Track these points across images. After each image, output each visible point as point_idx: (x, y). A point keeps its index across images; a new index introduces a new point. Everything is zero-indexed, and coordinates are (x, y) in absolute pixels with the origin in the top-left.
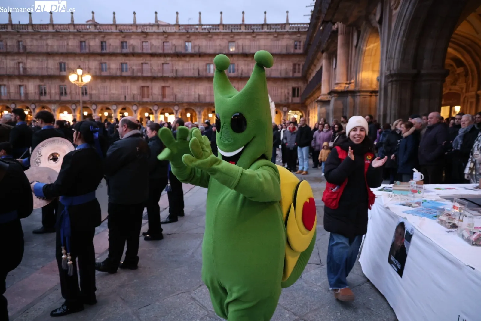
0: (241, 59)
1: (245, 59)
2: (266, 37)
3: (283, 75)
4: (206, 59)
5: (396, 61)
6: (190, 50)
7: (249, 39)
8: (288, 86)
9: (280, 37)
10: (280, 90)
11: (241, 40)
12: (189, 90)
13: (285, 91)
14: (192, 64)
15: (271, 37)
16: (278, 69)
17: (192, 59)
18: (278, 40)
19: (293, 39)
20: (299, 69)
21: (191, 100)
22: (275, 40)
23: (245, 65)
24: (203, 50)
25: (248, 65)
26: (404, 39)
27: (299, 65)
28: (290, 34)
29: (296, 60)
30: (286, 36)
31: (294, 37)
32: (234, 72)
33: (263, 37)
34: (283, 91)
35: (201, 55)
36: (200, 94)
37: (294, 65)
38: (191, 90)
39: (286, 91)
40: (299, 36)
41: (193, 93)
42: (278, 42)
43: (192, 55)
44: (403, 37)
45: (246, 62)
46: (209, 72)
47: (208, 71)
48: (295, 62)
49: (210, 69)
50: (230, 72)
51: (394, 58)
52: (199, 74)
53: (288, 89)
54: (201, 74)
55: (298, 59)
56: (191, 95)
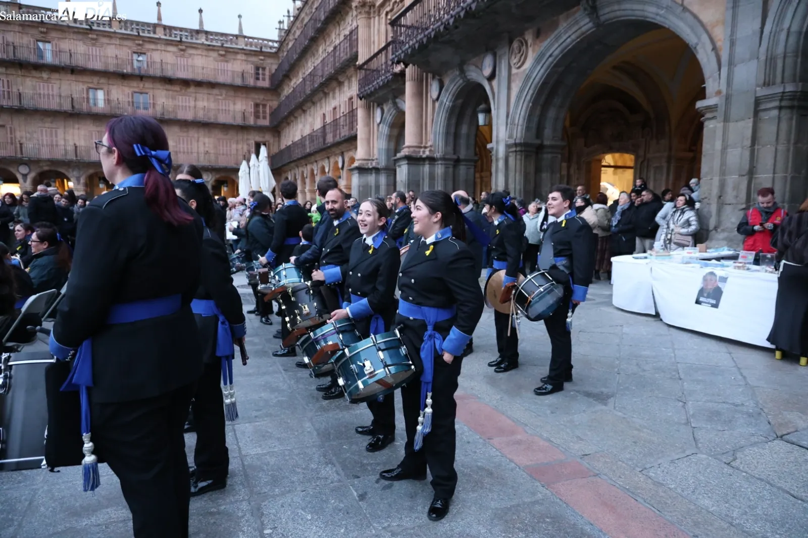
0: (158, 85)
1: (168, 87)
2: (205, 53)
3: (239, 121)
4: (86, 79)
5: (519, 128)
6: (49, 58)
7: (174, 53)
8: (247, 139)
9: (230, 56)
10: (234, 146)
11: (159, 52)
12: (51, 136)
13: (242, 148)
14: (56, 87)
15: (214, 54)
16: (229, 110)
17: (55, 76)
18: (227, 61)
19: (253, 63)
20: (264, 112)
21: (58, 155)
22: (222, 61)
23: (167, 97)
24: (80, 61)
25: (173, 98)
26: (531, 104)
27: (264, 106)
28: (245, 54)
29: (259, 98)
30: (239, 57)
31: (254, 59)
32: (146, 108)
33: (199, 52)
34: (240, 146)
35: (74, 71)
36: (78, 144)
37: (257, 105)
38: (56, 136)
39: (245, 147)
40: (261, 60)
41: (61, 142)
42: (226, 64)
43: (54, 69)
44: (529, 102)
45: (171, 93)
46: (95, 104)
47: (91, 101)
48: (258, 101)
49: (95, 99)
50: (138, 108)
51: (518, 125)
52: (73, 107)
53: (248, 145)
54: (77, 106)
55: (261, 97)
56: (57, 145)
